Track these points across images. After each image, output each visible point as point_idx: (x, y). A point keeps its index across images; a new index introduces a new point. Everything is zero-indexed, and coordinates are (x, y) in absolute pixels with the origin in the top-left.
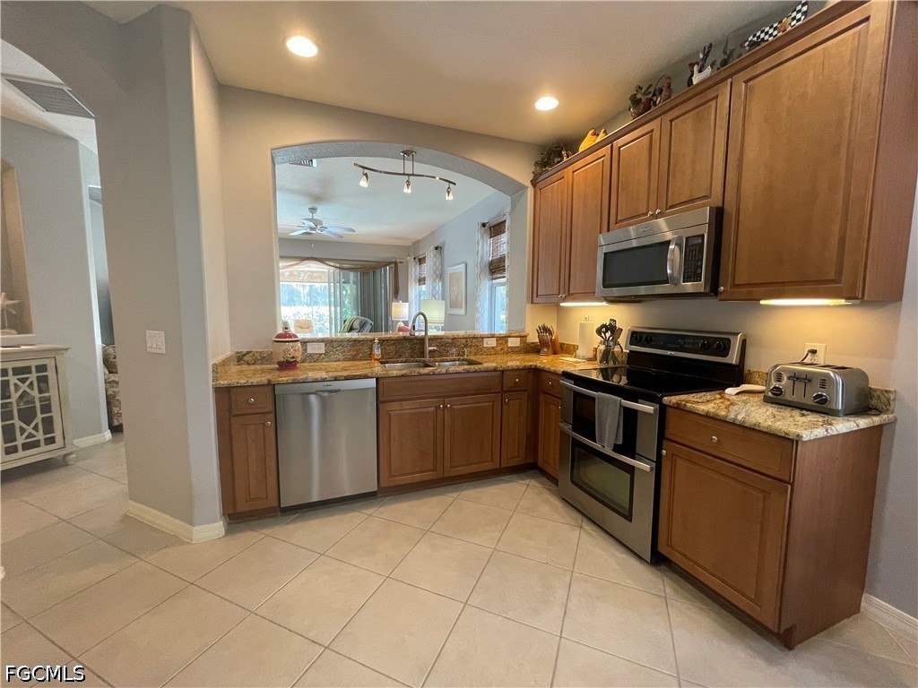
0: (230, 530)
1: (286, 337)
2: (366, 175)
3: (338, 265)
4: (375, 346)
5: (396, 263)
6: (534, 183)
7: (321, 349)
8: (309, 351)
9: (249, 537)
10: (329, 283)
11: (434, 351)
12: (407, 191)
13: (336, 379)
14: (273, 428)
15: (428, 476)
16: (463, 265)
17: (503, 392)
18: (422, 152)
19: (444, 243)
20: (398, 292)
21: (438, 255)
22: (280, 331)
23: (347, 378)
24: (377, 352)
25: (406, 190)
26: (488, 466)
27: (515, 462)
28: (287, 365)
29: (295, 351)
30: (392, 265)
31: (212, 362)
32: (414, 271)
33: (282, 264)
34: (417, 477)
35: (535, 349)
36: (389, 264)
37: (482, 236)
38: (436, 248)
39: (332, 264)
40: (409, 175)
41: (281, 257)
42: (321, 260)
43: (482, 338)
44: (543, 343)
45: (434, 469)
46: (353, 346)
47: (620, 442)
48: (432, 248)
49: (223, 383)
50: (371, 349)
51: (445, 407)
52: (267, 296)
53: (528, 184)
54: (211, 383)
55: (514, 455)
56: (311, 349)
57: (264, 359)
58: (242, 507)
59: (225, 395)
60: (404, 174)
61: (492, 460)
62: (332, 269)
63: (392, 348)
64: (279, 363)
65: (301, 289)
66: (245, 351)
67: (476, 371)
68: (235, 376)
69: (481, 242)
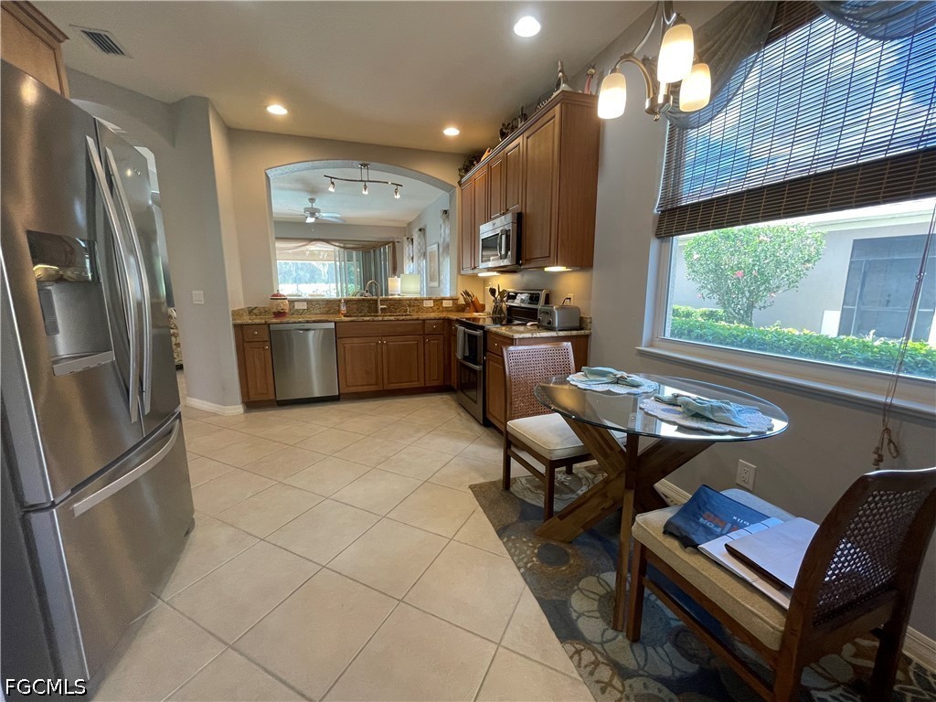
0: (246, 411)
1: (277, 297)
2: (333, 183)
3: (342, 245)
4: (342, 305)
5: (394, 243)
6: (459, 183)
7: (304, 306)
8: (296, 307)
9: (258, 415)
10: (335, 261)
11: (385, 309)
12: (366, 193)
13: (308, 322)
14: (269, 351)
15: (373, 388)
16: (436, 245)
17: (424, 335)
18: (373, 164)
19: (426, 226)
20: (396, 269)
21: (422, 236)
22: (276, 293)
23: (314, 322)
24: (343, 309)
25: (364, 192)
26: (416, 384)
27: (435, 383)
28: (279, 314)
29: (285, 306)
30: (391, 245)
31: (231, 309)
32: (408, 250)
33: (279, 245)
34: (365, 389)
35: (461, 309)
36: (388, 243)
37: (444, 222)
38: (420, 230)
39: (337, 244)
40: (365, 181)
41: (276, 238)
42: (327, 241)
43: (422, 300)
44: (467, 304)
45: (377, 384)
46: (327, 304)
47: (467, 354)
48: (417, 230)
49: (239, 322)
50: (339, 306)
51: (382, 342)
52: (263, 268)
53: (456, 185)
54: (231, 322)
55: (435, 378)
56: (298, 306)
57: (265, 312)
58: (253, 398)
59: (239, 328)
60: (361, 181)
61: (418, 380)
62: (337, 249)
63: (355, 306)
64: (274, 313)
65: (321, 267)
66: (254, 306)
67: (403, 320)
68: (246, 319)
69: (443, 226)
